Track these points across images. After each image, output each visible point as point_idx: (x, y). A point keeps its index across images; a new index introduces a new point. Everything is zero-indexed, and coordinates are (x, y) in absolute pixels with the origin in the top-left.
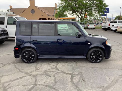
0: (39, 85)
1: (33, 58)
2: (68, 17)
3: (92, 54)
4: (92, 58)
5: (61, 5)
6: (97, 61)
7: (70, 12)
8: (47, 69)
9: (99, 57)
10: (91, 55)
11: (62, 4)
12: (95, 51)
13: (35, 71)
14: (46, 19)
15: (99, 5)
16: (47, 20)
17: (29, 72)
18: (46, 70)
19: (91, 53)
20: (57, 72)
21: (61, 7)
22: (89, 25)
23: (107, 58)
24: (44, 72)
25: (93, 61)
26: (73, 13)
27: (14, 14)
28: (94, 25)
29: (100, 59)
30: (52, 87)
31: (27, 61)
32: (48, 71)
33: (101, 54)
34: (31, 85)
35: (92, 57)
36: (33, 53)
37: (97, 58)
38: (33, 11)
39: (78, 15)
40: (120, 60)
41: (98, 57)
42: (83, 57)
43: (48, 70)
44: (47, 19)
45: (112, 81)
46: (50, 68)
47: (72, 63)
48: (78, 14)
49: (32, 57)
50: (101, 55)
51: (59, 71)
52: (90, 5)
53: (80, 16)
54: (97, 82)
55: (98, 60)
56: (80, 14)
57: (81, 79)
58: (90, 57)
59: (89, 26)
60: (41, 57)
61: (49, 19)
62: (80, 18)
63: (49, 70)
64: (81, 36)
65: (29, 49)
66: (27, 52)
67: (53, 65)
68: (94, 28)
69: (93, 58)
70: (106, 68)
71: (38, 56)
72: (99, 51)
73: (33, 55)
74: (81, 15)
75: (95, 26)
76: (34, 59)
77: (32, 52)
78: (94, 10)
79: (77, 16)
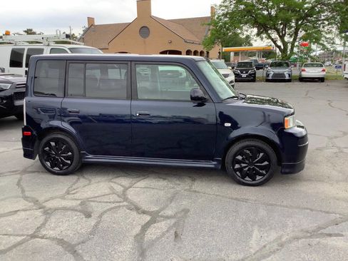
0: (42, 238)
1: (69, 162)
2: (251, 45)
3: (240, 158)
4: (238, 170)
5: (223, 10)
6: (254, 180)
7: (247, 31)
8: (96, 195)
9: (262, 168)
10: (235, 161)
11: (226, 6)
12: (247, 147)
13: (60, 198)
14: (179, 53)
15: (342, 8)
16: (184, 56)
17: (41, 199)
18: (92, 195)
19: (236, 154)
20: (118, 204)
21: (225, 15)
22: (307, 69)
23: (287, 171)
24: (83, 203)
25: (243, 178)
26: (262, 32)
27: (68, 40)
28: (320, 69)
29: (263, 175)
30: (71, 248)
31: (55, 168)
32: (94, 201)
33: (266, 158)
34: (22, 235)
35: (237, 166)
36: (70, 146)
37: (254, 169)
38: (144, 31)
39: (272, 40)
40: (337, 182)
41: (257, 166)
42: (211, 165)
43: (96, 197)
44: (184, 51)
45: (265, 246)
46: (107, 191)
47: (178, 182)
48: (274, 35)
49: (67, 158)
50: (266, 163)
51: (125, 203)
52: (313, 8)
53: (279, 43)
54: (214, 243)
55: (258, 178)
56: (280, 36)
57: (172, 232)
58: (233, 167)
59: (304, 70)
60: (91, 158)
61: (188, 52)
62: (279, 47)
63: (97, 199)
64: (206, 101)
65: (60, 136)
66: (53, 144)
67: (121, 183)
68: (321, 80)
69: (240, 170)
70: (272, 205)
71: (82, 156)
72: (260, 150)
73: (70, 153)
74: (282, 37)
75: (324, 73)
76: (72, 163)
77: (67, 143)
78: (327, 23)
79: (270, 40)
